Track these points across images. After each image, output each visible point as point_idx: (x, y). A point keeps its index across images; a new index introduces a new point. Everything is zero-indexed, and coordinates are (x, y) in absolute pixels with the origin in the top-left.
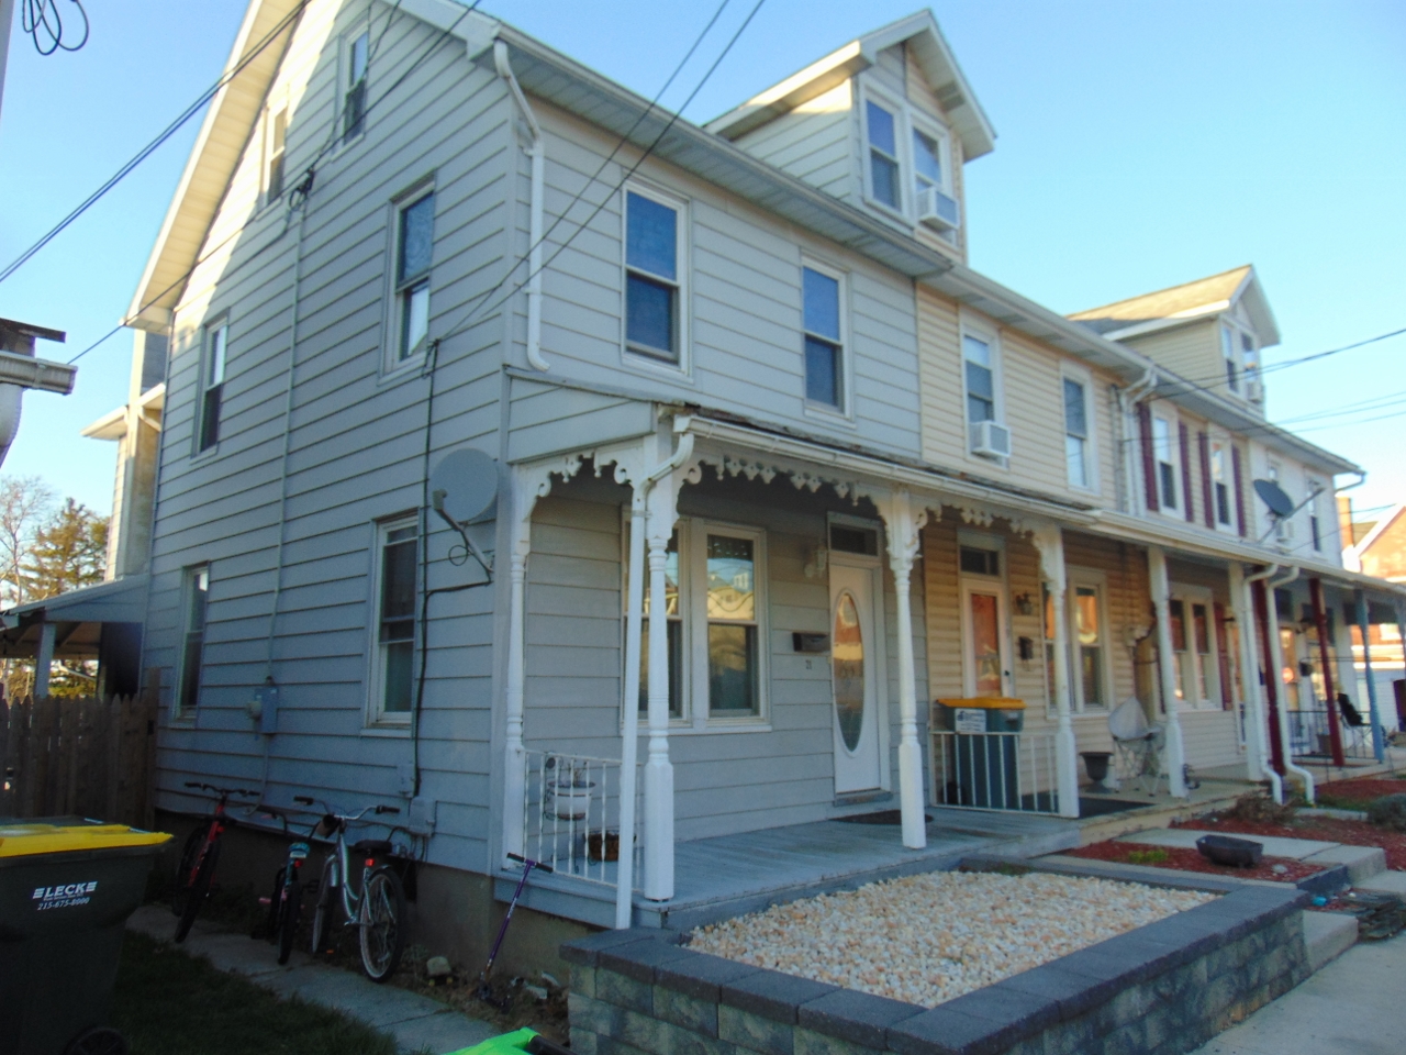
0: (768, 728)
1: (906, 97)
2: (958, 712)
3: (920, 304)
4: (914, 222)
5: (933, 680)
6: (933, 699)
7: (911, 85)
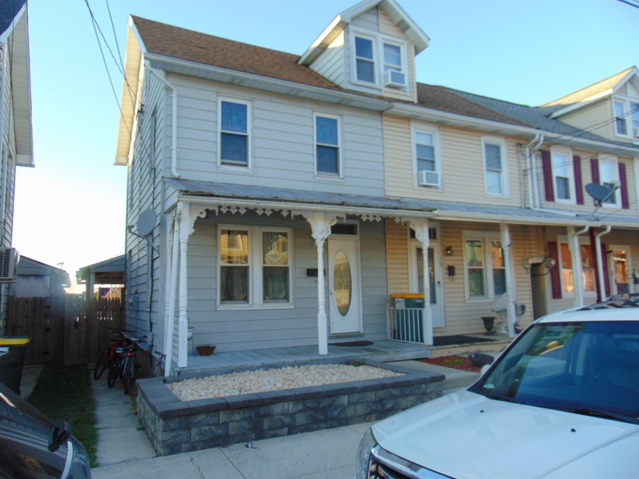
0: (293, 307)
1: (378, 31)
2: (396, 299)
3: (385, 123)
4: (382, 87)
5: (389, 286)
6: (389, 294)
7: (381, 25)
